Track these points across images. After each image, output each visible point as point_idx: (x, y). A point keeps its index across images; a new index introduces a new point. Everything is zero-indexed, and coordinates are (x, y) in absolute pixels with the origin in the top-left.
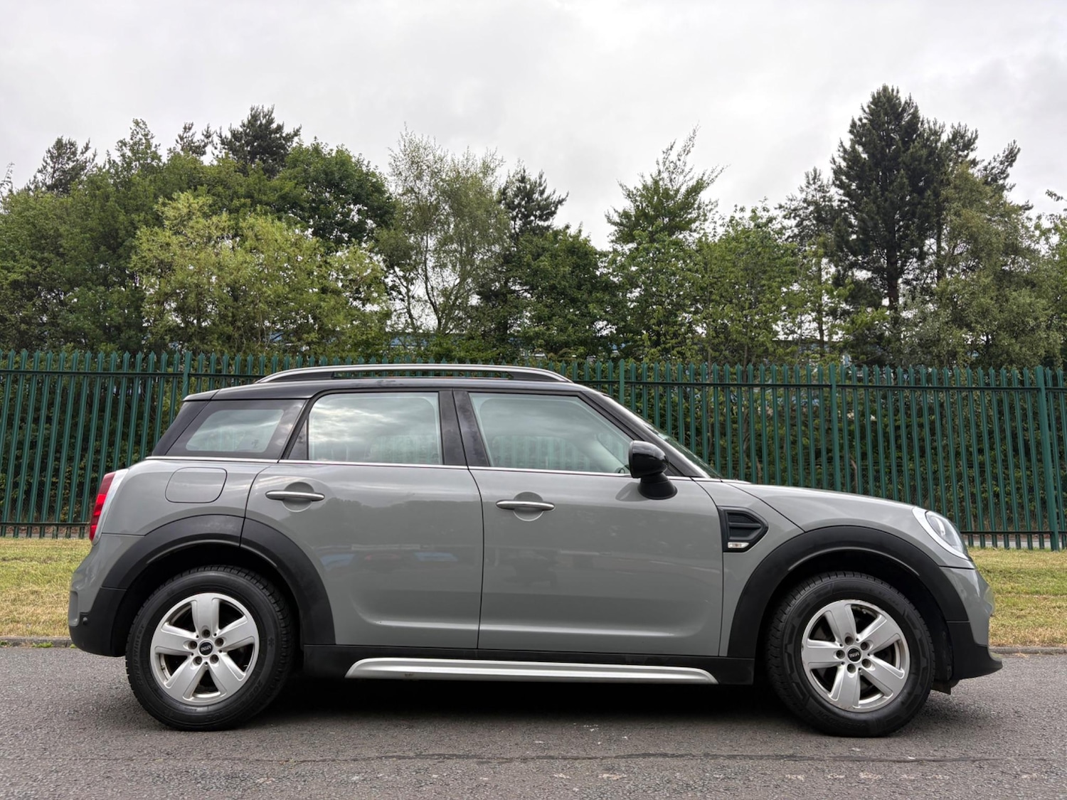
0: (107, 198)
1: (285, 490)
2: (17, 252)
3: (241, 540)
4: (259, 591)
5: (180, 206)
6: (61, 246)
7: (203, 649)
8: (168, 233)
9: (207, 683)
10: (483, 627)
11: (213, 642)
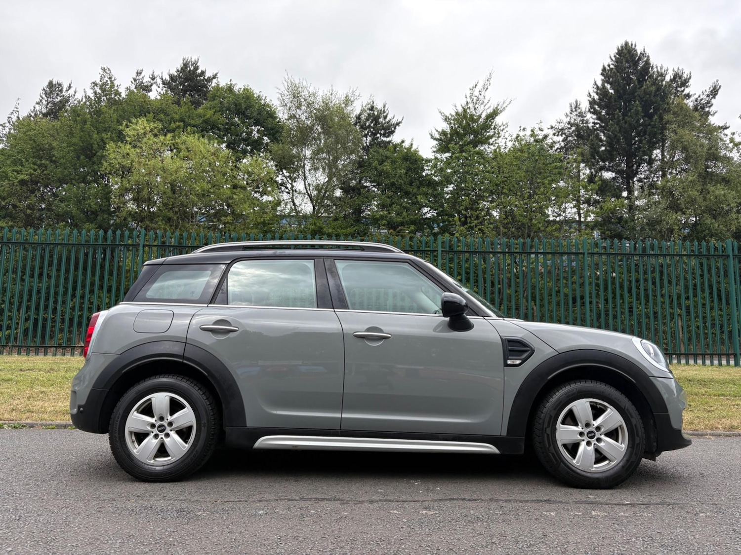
0: (85, 122)
1: (212, 325)
2: (24, 160)
3: (183, 357)
4: (195, 391)
5: (138, 128)
6: (54, 156)
7: (160, 429)
8: (128, 146)
9: (162, 451)
10: (344, 416)
11: (166, 424)
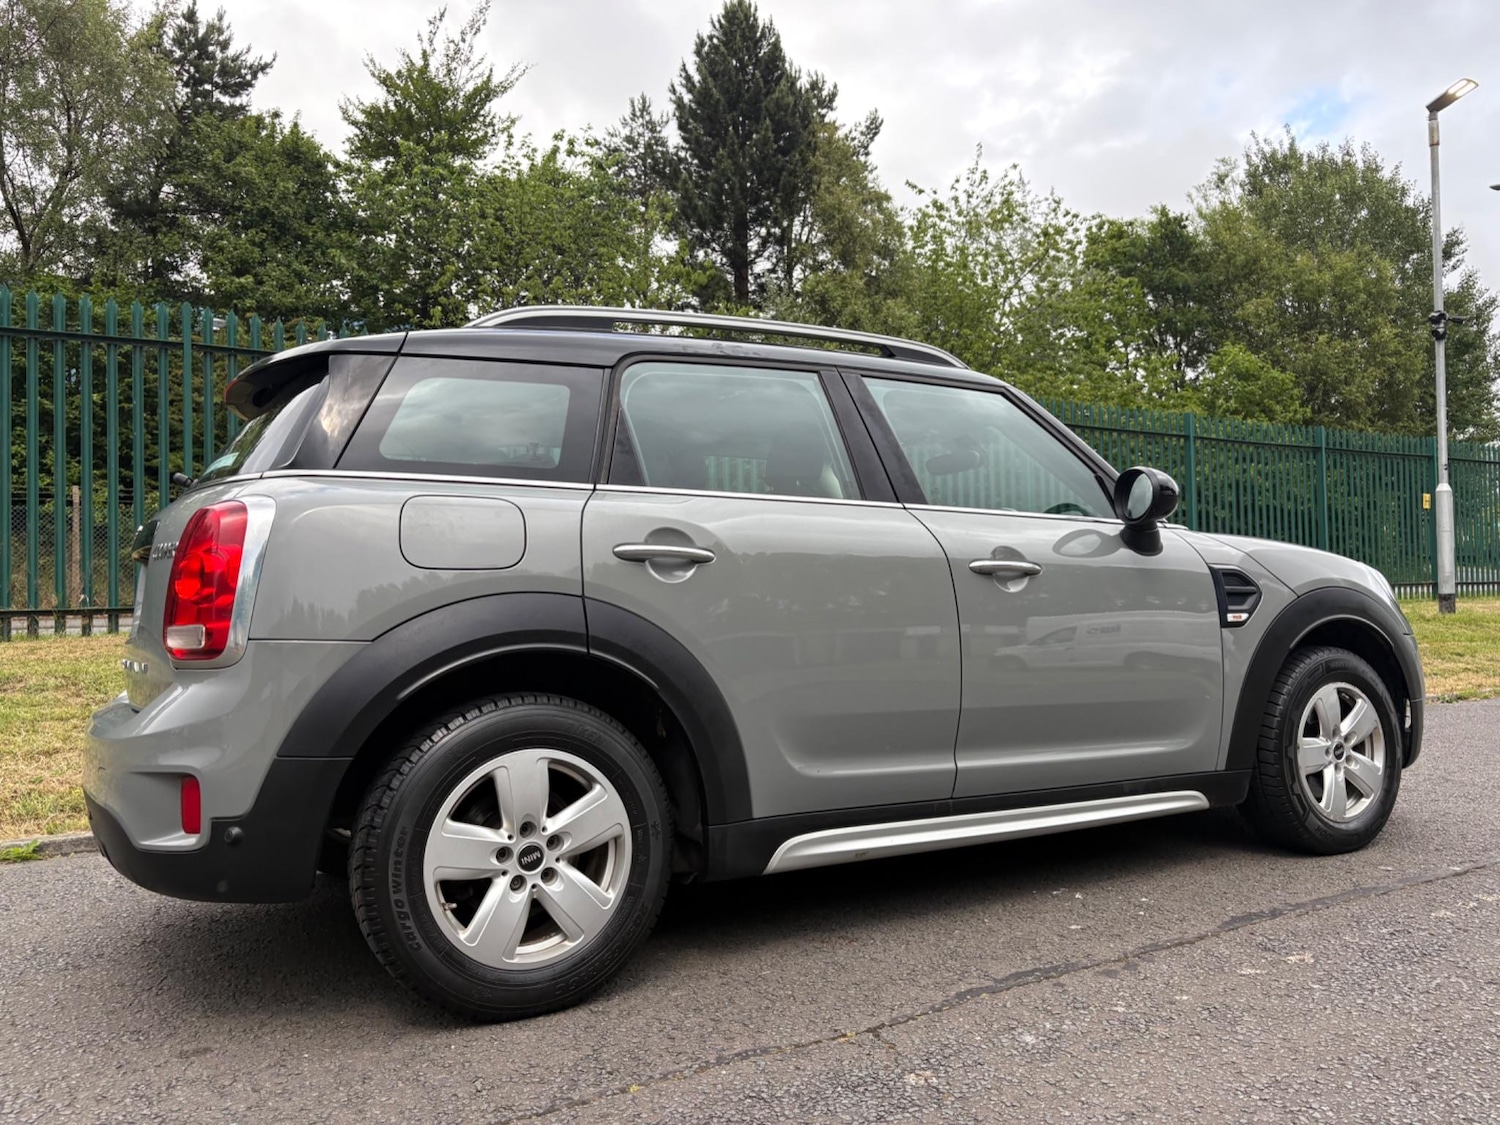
1: (646, 543)
3: (587, 640)
7: (525, 860)
9: (539, 922)
10: (962, 764)
11: (543, 844)
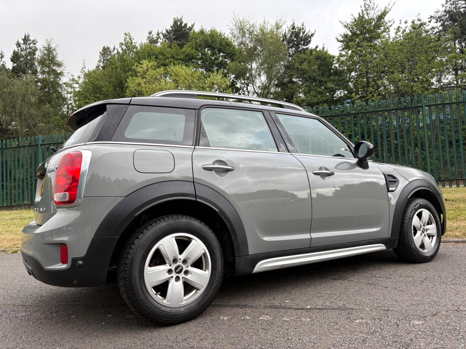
5: (143, 66)
6: (102, 91)
8: (139, 78)
